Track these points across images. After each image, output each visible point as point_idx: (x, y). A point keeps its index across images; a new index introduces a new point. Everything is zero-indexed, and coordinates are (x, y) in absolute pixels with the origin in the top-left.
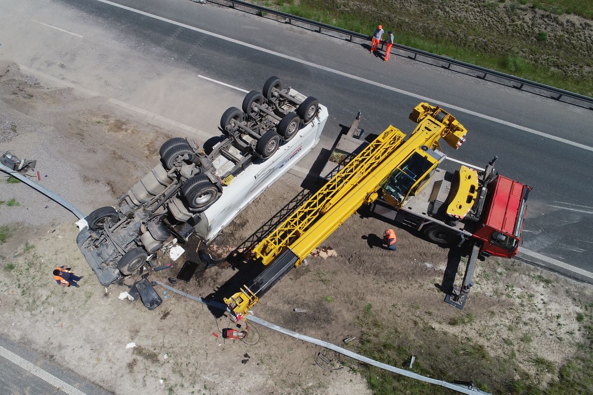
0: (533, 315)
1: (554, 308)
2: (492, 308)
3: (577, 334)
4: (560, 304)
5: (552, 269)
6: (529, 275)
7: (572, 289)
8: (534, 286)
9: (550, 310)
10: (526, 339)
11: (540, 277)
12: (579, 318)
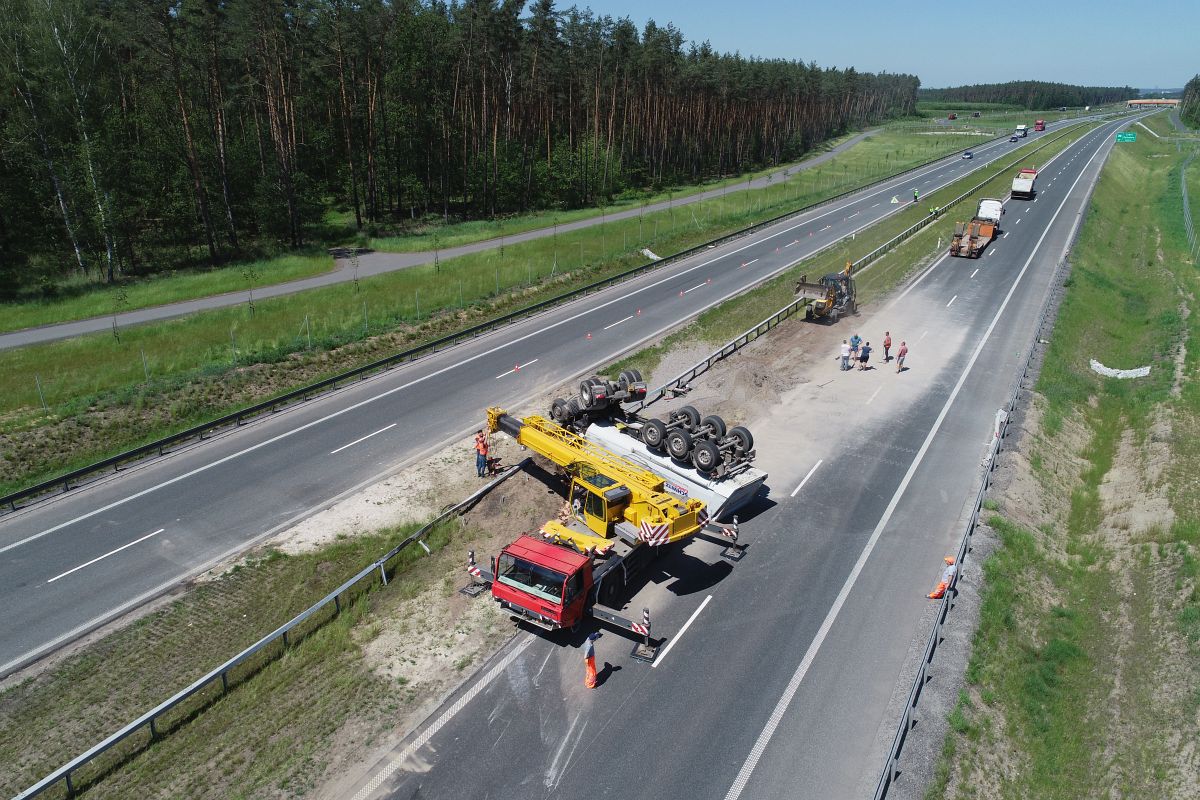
0: (426, 643)
1: (425, 663)
2: (450, 614)
3: (385, 672)
4: (429, 669)
5: (476, 677)
6: (476, 653)
7: (440, 688)
8: (461, 653)
9: (425, 658)
10: (405, 629)
11: (470, 662)
12: (403, 682)
